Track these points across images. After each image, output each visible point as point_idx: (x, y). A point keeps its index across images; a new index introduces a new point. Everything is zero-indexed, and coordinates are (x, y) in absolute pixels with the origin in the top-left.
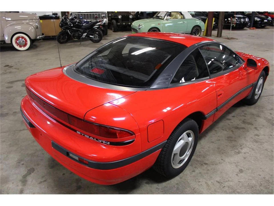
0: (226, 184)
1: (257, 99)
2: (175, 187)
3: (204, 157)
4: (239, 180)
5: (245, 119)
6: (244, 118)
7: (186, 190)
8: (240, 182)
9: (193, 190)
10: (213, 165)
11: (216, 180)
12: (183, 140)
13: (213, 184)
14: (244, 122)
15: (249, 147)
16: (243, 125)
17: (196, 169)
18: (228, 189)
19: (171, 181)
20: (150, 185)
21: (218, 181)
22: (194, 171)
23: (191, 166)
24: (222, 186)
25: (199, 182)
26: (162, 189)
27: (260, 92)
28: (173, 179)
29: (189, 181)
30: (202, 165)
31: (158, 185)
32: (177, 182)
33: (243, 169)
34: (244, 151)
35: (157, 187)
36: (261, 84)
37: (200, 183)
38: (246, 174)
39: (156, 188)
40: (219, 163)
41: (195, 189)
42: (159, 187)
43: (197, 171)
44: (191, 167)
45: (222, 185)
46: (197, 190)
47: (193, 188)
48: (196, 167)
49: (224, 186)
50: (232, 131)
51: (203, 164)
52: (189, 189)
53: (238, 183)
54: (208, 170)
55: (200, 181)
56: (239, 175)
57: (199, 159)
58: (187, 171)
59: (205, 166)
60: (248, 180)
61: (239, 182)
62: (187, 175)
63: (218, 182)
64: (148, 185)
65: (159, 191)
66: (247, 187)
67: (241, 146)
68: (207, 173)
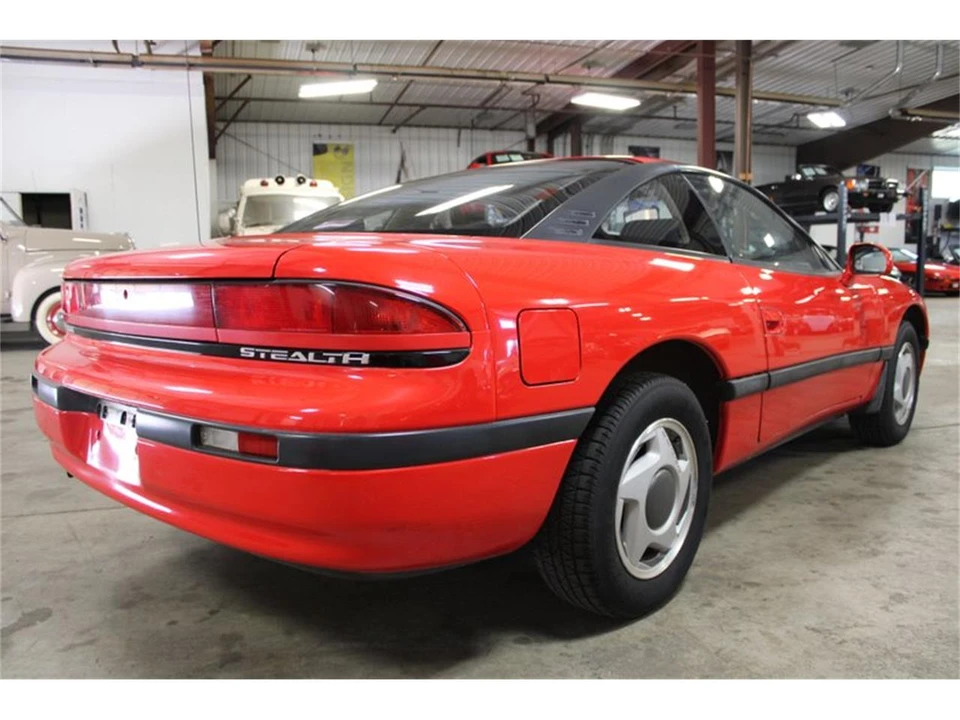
0: (849, 634)
1: (904, 425)
2: (640, 650)
3: (740, 568)
4: (901, 623)
5: (873, 478)
6: (869, 474)
7: (686, 655)
8: (903, 626)
9: (717, 653)
10: (782, 586)
11: (806, 624)
12: (658, 450)
13: (795, 636)
14: (871, 482)
15: (908, 540)
16: (872, 491)
17: (716, 599)
18: (859, 647)
19: (618, 632)
20: (535, 646)
21: (816, 627)
22: (709, 604)
23: (693, 591)
24: (833, 639)
25: (737, 632)
26: (583, 656)
27: (909, 399)
28: (626, 628)
29: (693, 631)
30: (738, 587)
31: (566, 646)
32: (643, 636)
33: (904, 593)
34: (893, 547)
35: (564, 650)
36: (908, 369)
37: (740, 636)
38: (920, 605)
39: (561, 654)
40: (805, 580)
41: (723, 652)
42: (570, 652)
43: (721, 604)
44: (693, 594)
45: (833, 636)
46: (734, 654)
47: (713, 651)
48: (713, 595)
49: (839, 640)
50: (833, 504)
51: (743, 586)
52: (697, 652)
53: (897, 630)
54: (765, 600)
55: (737, 628)
56: (891, 608)
57: (722, 574)
58: (681, 606)
59: (751, 591)
60: (935, 620)
61: (899, 626)
62: (680, 615)
63: (813, 629)
64: (523, 647)
65: (573, 663)
66: (938, 640)
67: (877, 537)
68: (763, 608)
